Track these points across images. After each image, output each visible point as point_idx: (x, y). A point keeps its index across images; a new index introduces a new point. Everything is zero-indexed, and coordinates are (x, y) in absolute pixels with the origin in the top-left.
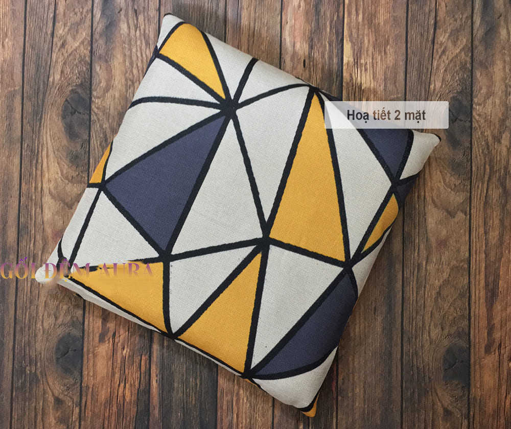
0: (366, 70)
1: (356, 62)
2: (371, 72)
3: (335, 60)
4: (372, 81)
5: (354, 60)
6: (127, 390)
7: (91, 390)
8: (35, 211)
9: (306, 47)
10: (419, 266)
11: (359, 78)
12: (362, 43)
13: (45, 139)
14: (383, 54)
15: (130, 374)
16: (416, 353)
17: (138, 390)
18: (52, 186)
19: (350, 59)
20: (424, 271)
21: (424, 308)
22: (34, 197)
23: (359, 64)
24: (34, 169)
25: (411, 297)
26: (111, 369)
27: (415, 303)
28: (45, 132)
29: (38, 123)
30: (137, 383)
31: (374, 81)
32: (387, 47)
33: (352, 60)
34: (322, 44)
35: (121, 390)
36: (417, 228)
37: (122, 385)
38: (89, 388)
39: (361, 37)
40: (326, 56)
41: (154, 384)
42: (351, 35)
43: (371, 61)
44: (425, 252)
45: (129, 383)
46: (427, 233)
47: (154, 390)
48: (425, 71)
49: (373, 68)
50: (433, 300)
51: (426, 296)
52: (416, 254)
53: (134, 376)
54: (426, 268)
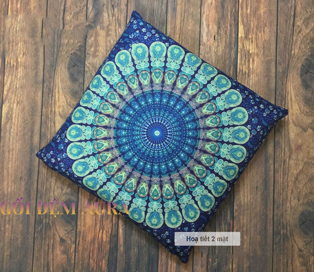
0: (252, 42)
1: (246, 37)
2: (255, 43)
3: (234, 35)
4: (256, 49)
5: (245, 36)
6: (104, 234)
7: (82, 234)
8: (50, 125)
9: (216, 27)
10: (285, 161)
11: (248, 46)
12: (250, 25)
13: (57, 82)
14: (262, 32)
15: (106, 224)
16: (282, 215)
17: (111, 235)
18: (61, 110)
19: (242, 35)
20: (287, 165)
21: (287, 187)
22: (50, 117)
23: (248, 38)
24: (50, 100)
25: (279, 180)
26: (94, 221)
27: (282, 184)
28: (57, 78)
29: (53, 72)
30: (110, 230)
31: (257, 48)
32: (265, 28)
33: (243, 35)
34: (225, 26)
35: (100, 235)
36: (284, 138)
37: (101, 231)
38: (81, 233)
39: (249, 22)
40: (228, 33)
41: (121, 231)
42: (243, 21)
43: (255, 36)
44: (288, 153)
45: (105, 230)
46: (289, 142)
47: (121, 235)
48: (288, 43)
49: (256, 41)
50: (293, 182)
51: (289, 180)
52: (283, 154)
53: (108, 226)
54: (289, 163)
